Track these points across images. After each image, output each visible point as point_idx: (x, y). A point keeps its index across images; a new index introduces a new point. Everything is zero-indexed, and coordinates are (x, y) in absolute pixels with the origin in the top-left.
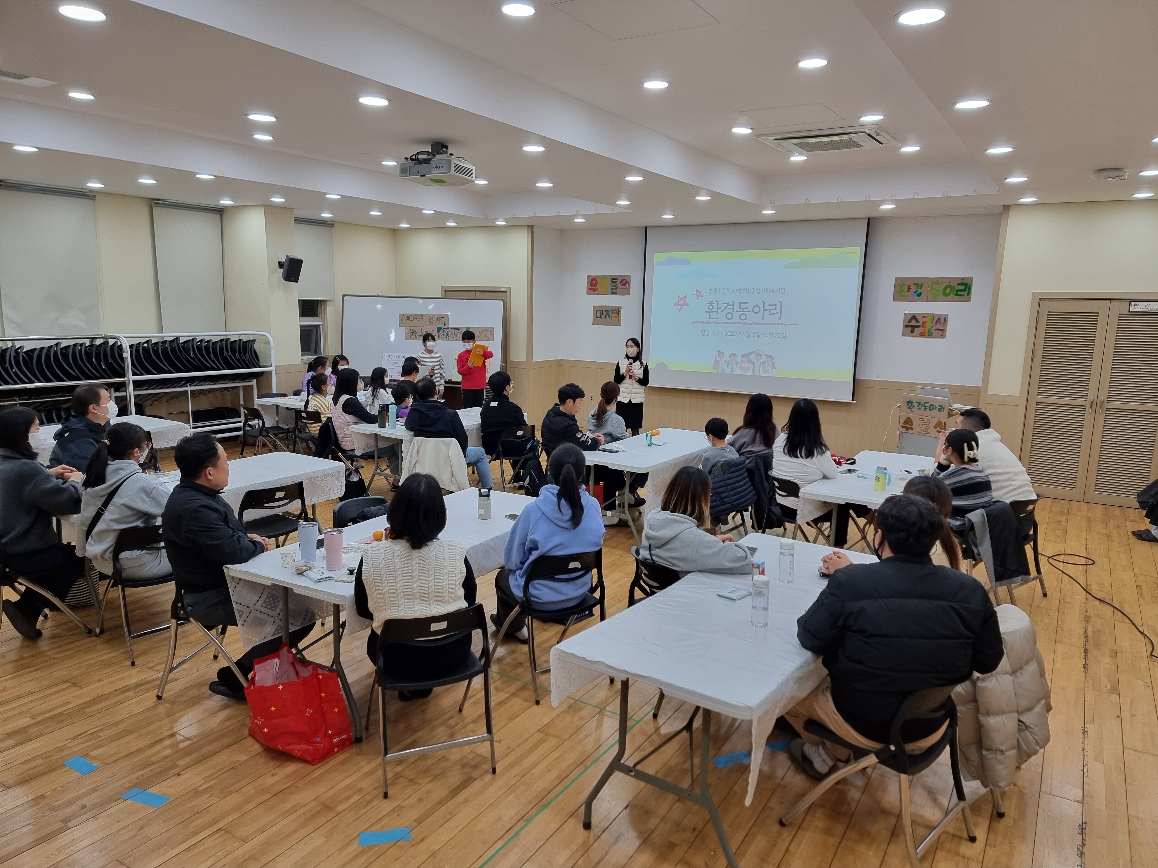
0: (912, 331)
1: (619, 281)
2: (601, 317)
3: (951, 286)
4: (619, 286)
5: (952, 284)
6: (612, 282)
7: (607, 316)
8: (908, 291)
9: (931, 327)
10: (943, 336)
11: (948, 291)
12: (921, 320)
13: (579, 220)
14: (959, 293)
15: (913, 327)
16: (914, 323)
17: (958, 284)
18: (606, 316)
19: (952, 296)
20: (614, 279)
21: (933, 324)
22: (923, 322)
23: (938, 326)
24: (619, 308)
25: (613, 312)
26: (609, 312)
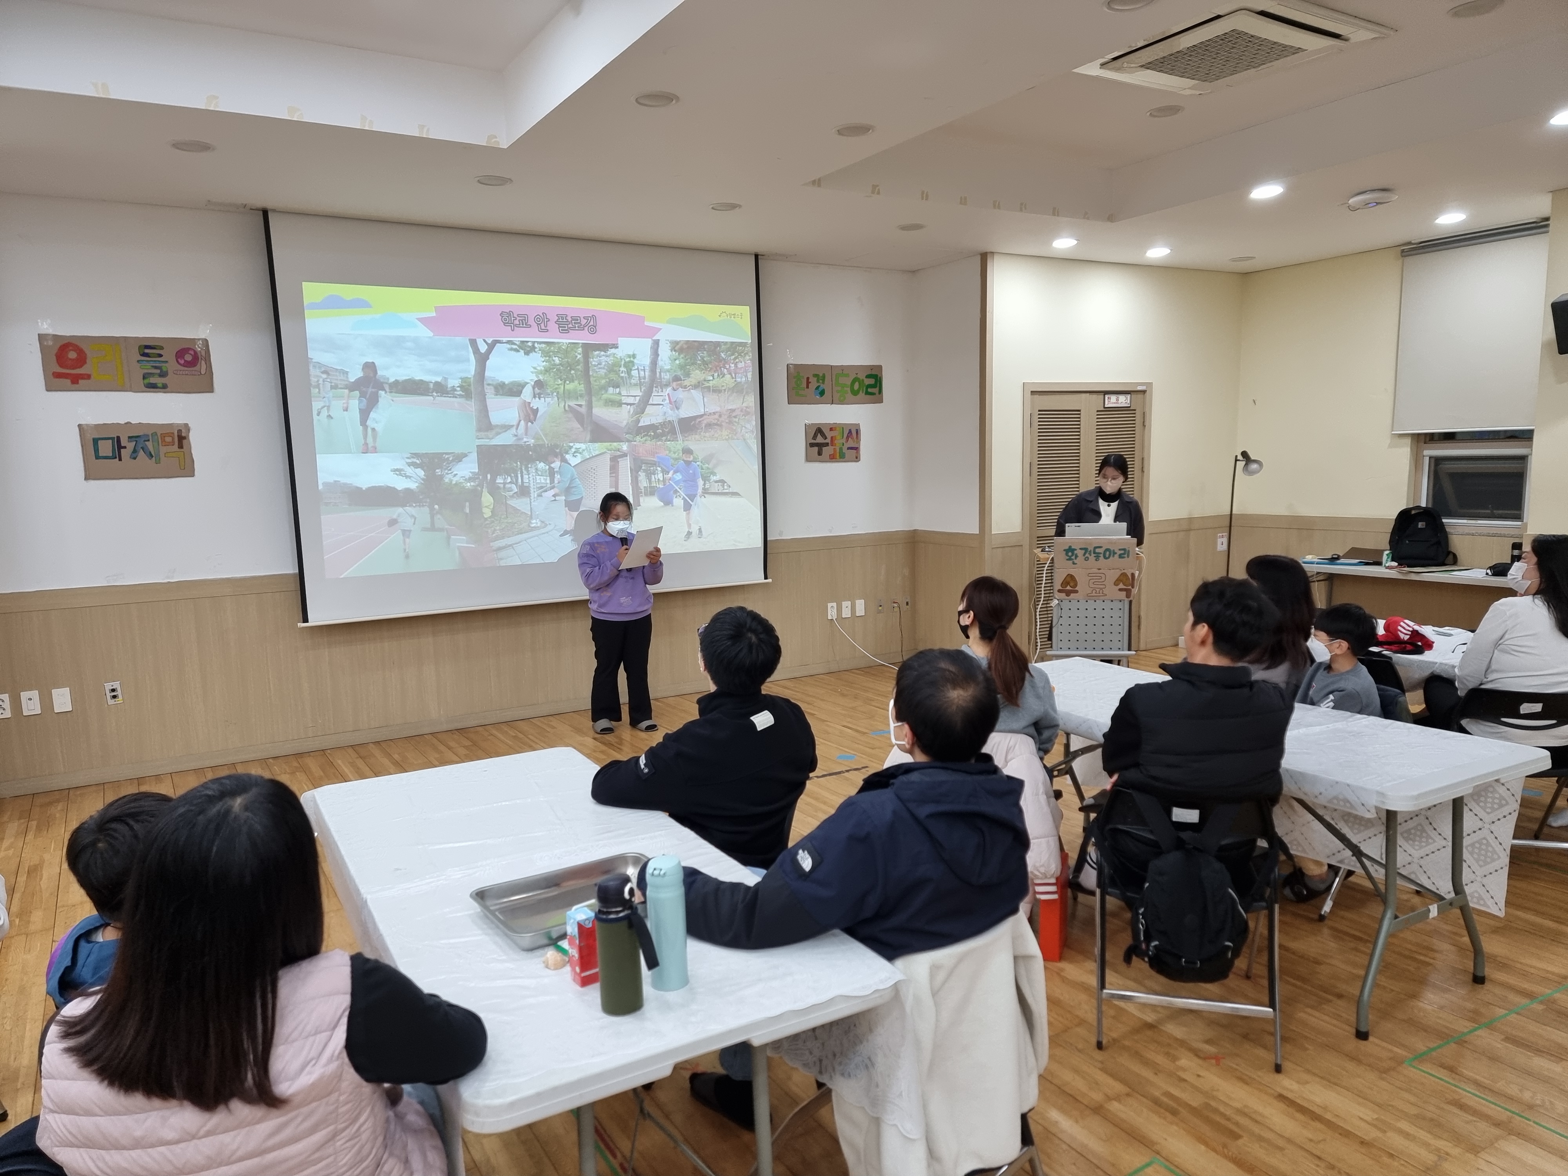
0: (820, 454)
2: (115, 456)
3: (859, 379)
5: (862, 376)
6: (145, 354)
7: (140, 453)
8: (808, 387)
9: (841, 446)
10: (857, 459)
11: (856, 386)
12: (829, 434)
14: (870, 390)
15: (820, 446)
16: (820, 439)
17: (868, 377)
19: (862, 395)
20: (149, 347)
21: (844, 441)
22: (832, 438)
23: (851, 444)
24: (180, 431)
25: (163, 441)
26: (149, 440)
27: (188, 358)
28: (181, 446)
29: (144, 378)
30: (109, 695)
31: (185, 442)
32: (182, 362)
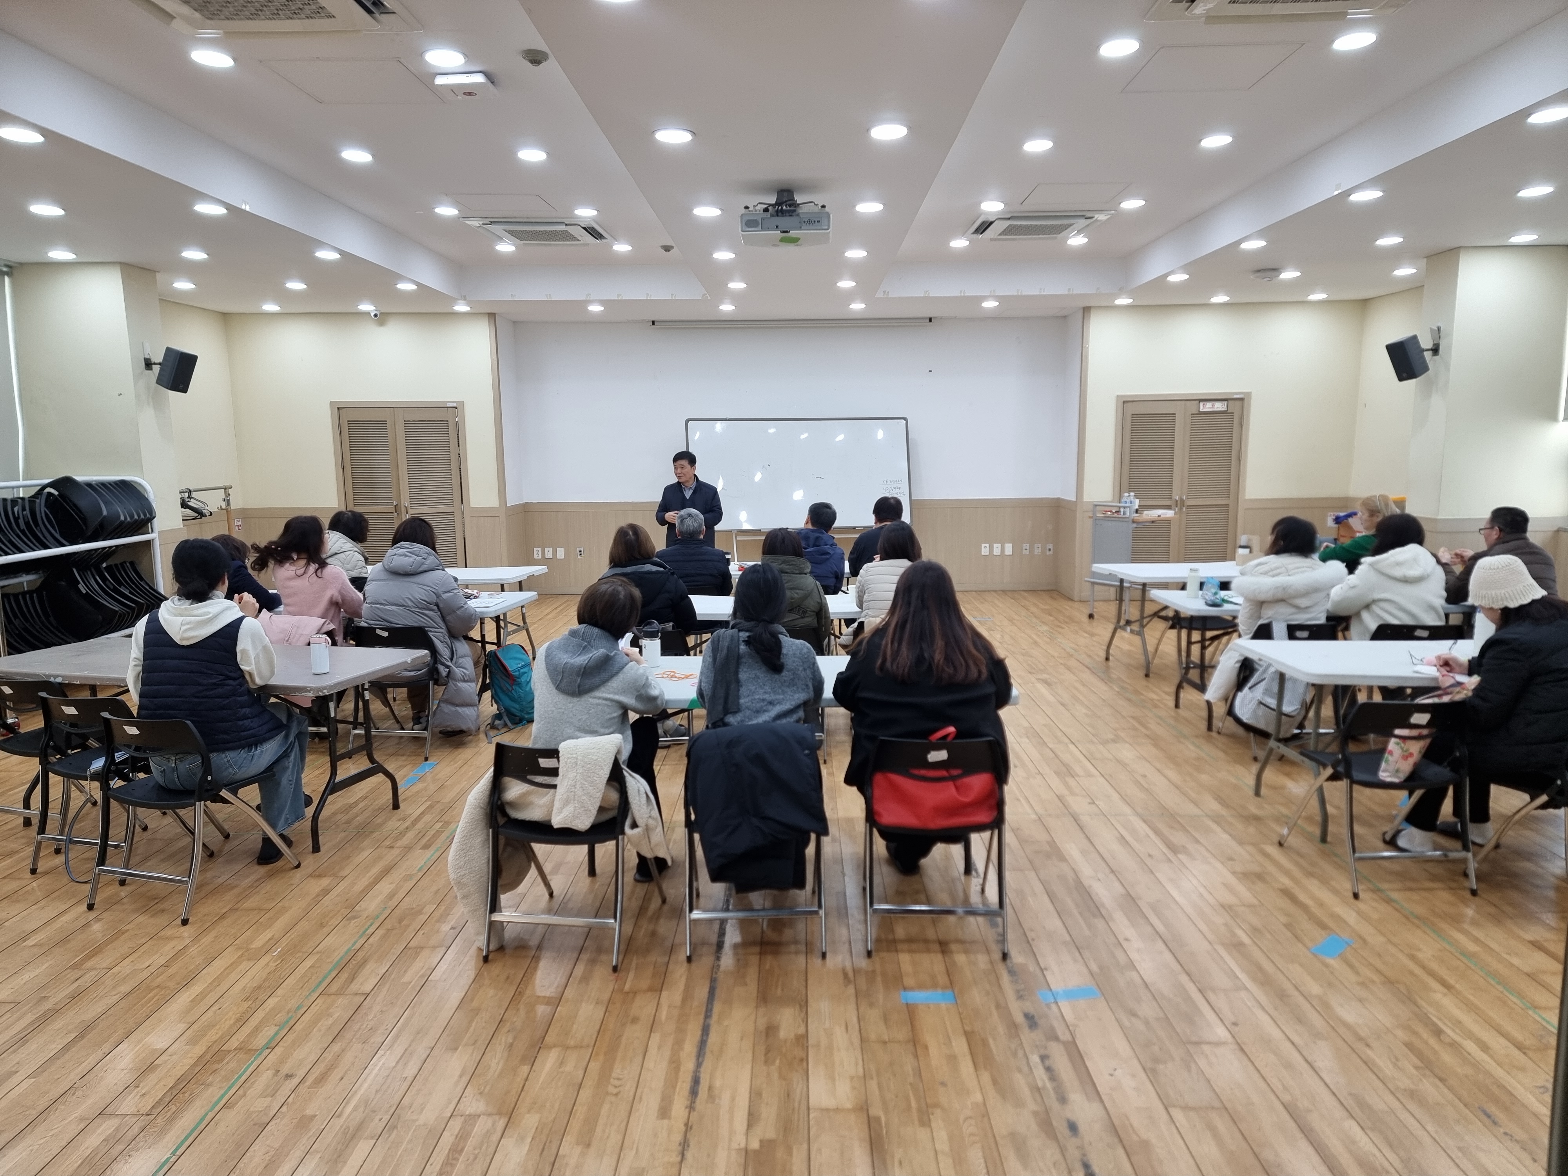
13: (596, 308)
30: (579, 553)
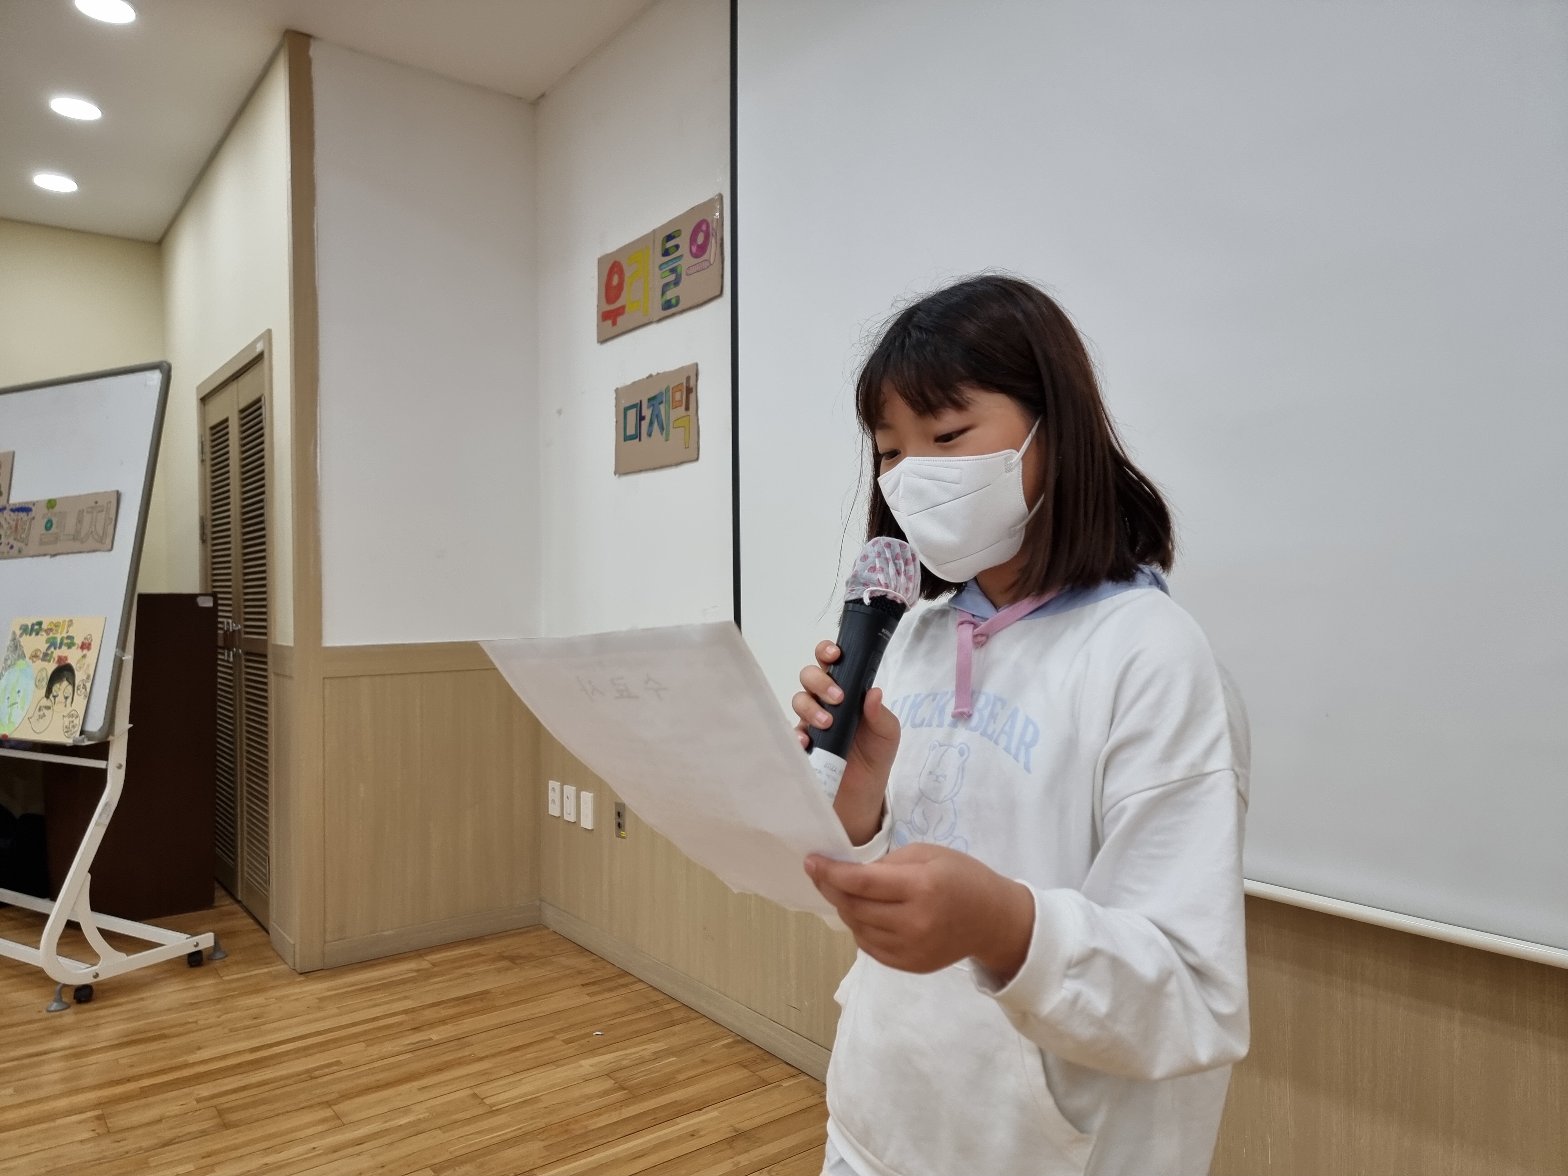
1: (683, 241)
2: (637, 436)
4: (686, 261)
6: (666, 253)
7: (656, 425)
18: (651, 424)
20: (670, 238)
24: (688, 379)
25: (674, 397)
26: (661, 403)
27: (700, 239)
28: (687, 409)
29: (663, 293)
31: (692, 396)
32: (694, 249)
